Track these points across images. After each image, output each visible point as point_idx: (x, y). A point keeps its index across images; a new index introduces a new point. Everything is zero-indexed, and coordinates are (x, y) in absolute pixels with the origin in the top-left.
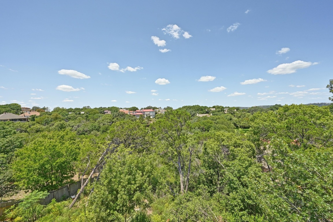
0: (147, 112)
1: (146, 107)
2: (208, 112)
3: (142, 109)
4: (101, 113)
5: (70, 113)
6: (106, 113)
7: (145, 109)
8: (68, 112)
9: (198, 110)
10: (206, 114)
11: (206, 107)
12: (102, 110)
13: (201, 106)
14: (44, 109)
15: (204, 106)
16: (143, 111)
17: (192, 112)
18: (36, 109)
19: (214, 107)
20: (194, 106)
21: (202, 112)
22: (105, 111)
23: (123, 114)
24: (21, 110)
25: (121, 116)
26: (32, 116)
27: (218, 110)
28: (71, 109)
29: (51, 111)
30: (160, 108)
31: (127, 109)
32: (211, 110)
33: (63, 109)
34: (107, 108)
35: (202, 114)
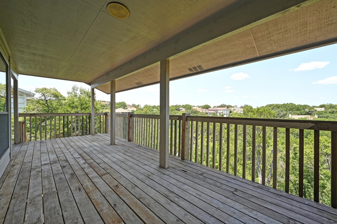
0: (220, 110)
1: (219, 105)
2: (310, 112)
3: (215, 107)
4: (177, 110)
5: (154, 109)
6: (181, 110)
7: (218, 107)
8: (153, 108)
9: (291, 110)
10: (307, 116)
11: (305, 106)
12: (178, 108)
13: (296, 104)
14: (138, 106)
15: (302, 104)
16: (216, 109)
17: (281, 112)
18: (134, 106)
19: (322, 106)
20: (284, 104)
21: (298, 112)
22: (180, 109)
23: (196, 112)
24: (126, 107)
25: (194, 113)
26: (132, 110)
27: (330, 110)
28: (155, 106)
29: (142, 108)
30: (236, 106)
31: (199, 107)
32: (316, 110)
33: (150, 107)
34: (182, 105)
35: (298, 114)
